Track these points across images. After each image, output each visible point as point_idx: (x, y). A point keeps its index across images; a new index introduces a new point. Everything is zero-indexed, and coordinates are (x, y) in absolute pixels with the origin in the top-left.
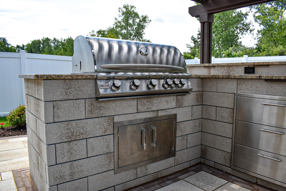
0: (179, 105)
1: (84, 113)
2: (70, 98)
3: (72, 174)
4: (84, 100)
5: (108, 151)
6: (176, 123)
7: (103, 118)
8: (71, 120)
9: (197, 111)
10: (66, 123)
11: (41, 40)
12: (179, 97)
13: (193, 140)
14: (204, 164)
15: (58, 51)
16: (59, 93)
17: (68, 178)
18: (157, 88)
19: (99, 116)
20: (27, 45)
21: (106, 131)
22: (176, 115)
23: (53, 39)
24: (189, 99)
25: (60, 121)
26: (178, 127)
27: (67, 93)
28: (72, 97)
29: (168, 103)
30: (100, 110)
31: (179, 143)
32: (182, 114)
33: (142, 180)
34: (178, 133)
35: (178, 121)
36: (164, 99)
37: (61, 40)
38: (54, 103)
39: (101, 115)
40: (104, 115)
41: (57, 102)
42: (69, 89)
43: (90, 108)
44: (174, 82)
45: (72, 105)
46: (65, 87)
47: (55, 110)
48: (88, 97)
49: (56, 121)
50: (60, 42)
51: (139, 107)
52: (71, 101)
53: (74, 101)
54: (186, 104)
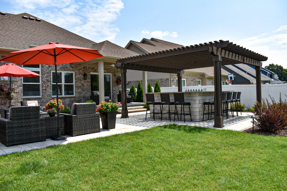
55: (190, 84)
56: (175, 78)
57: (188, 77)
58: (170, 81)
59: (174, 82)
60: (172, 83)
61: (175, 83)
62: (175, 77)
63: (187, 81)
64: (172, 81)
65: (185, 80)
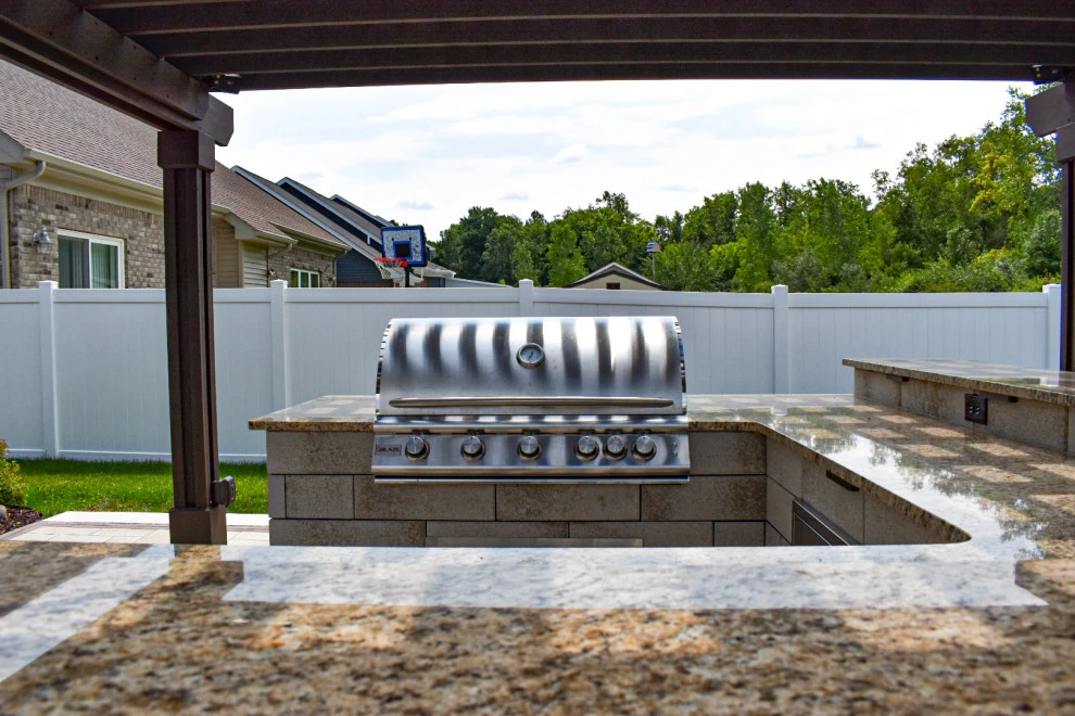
0: (654, 515)
1: (351, 505)
2: (319, 470)
4: (349, 478)
7: (396, 524)
8: (321, 517)
9: (742, 539)
10: (311, 522)
11: (736, 192)
12: (653, 490)
15: (790, 232)
16: (297, 459)
19: (387, 516)
20: (691, 212)
23: (780, 186)
24: (699, 499)
25: (299, 516)
27: (312, 460)
28: (324, 470)
29: (604, 505)
30: (390, 503)
37: (807, 188)
38: (287, 477)
39: (393, 516)
40: (399, 517)
41: (293, 477)
42: (317, 451)
43: (365, 497)
45: (325, 485)
46: (308, 447)
47: (288, 493)
48: (359, 471)
49: (291, 516)
50: (803, 198)
51: (501, 507)
52: (323, 478)
53: (328, 477)
54: (681, 512)
55: (150, 275)
56: (47, 222)
57: (135, 227)
58: (13, 244)
59: (44, 250)
60: (22, 263)
61: (49, 265)
62: (52, 217)
63: (127, 252)
64: (27, 245)
65: (119, 244)
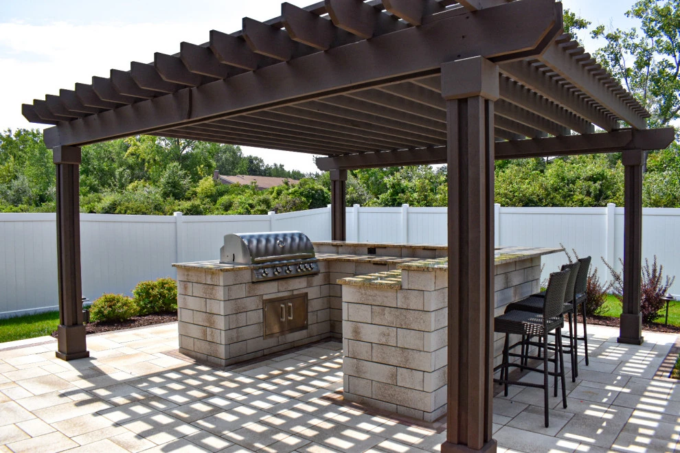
0: (310, 285)
3: (238, 337)
5: (259, 321)
6: (308, 300)
7: (256, 297)
9: (325, 289)
10: (235, 300)
12: (310, 278)
13: (322, 316)
14: (333, 337)
16: (231, 280)
17: (235, 341)
18: (292, 273)
19: (254, 295)
21: (258, 306)
22: (307, 293)
24: (318, 280)
25: (232, 299)
26: (309, 304)
28: (238, 283)
29: (300, 284)
30: (255, 291)
31: (311, 318)
32: (313, 293)
33: (282, 347)
34: (310, 309)
35: (309, 298)
36: (297, 280)
40: (257, 295)
41: (230, 286)
43: (248, 290)
44: (305, 267)
45: (238, 288)
47: (229, 292)
49: (230, 299)
51: (280, 288)
53: (239, 285)
54: (315, 284)
